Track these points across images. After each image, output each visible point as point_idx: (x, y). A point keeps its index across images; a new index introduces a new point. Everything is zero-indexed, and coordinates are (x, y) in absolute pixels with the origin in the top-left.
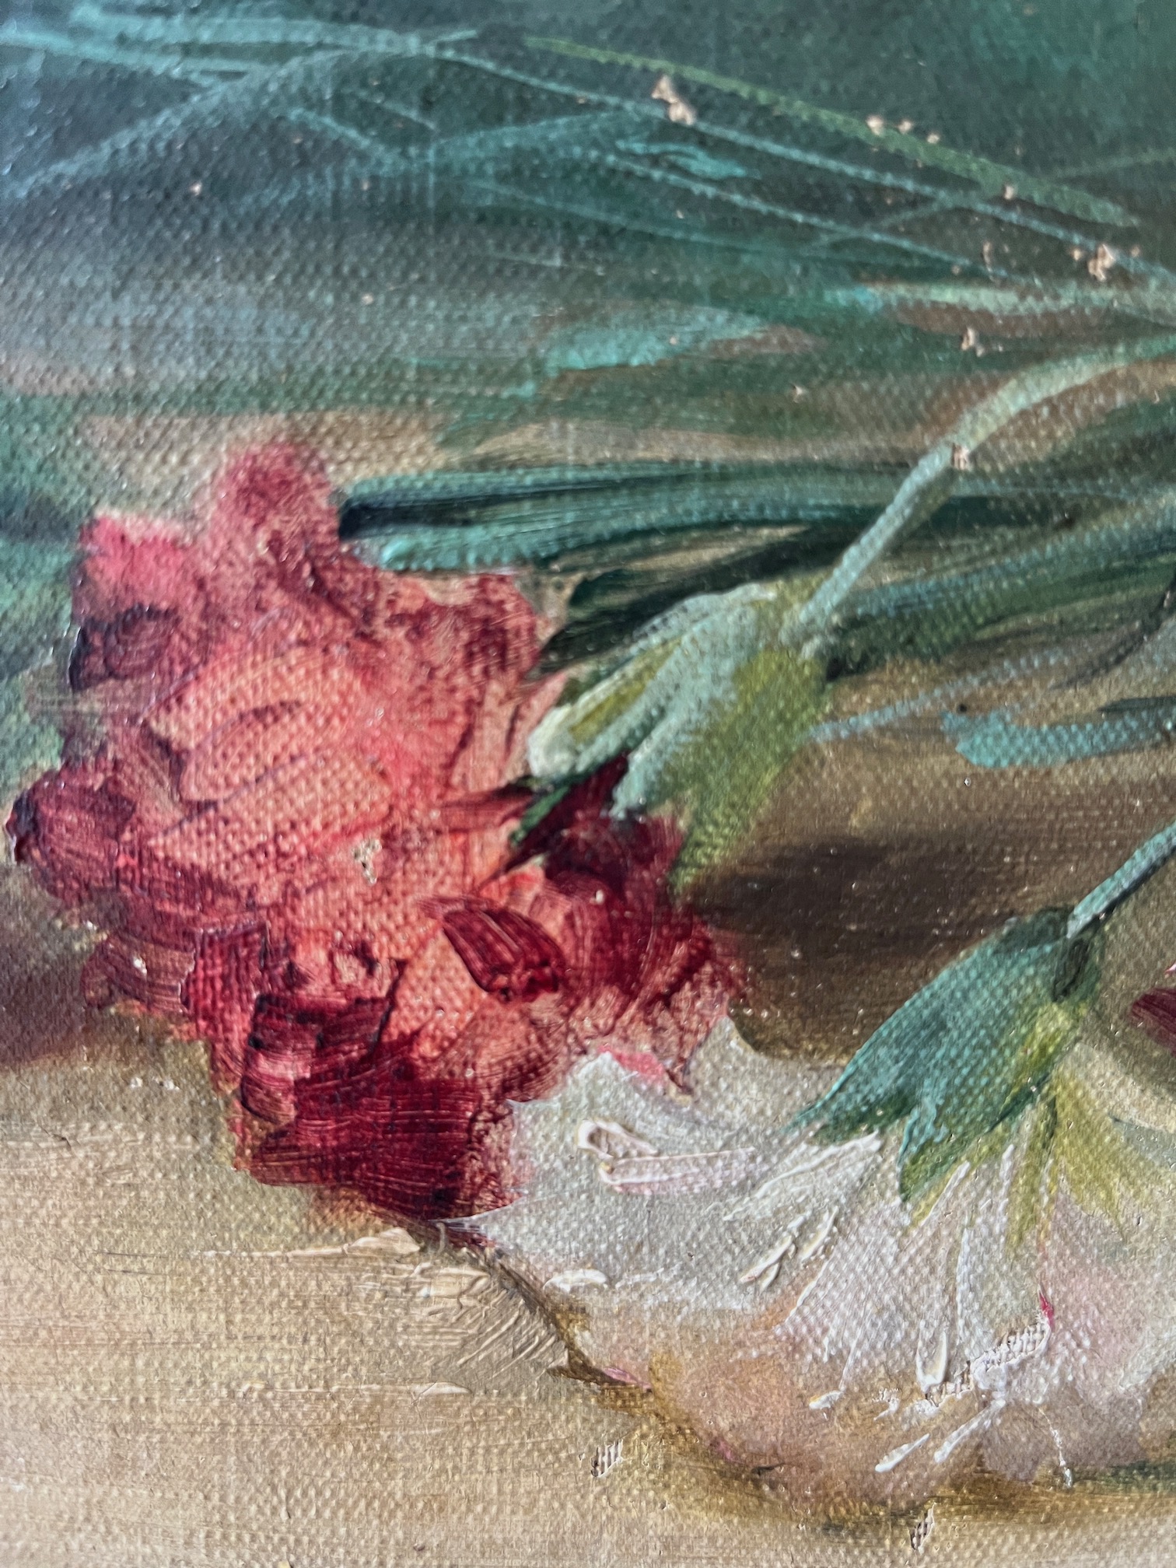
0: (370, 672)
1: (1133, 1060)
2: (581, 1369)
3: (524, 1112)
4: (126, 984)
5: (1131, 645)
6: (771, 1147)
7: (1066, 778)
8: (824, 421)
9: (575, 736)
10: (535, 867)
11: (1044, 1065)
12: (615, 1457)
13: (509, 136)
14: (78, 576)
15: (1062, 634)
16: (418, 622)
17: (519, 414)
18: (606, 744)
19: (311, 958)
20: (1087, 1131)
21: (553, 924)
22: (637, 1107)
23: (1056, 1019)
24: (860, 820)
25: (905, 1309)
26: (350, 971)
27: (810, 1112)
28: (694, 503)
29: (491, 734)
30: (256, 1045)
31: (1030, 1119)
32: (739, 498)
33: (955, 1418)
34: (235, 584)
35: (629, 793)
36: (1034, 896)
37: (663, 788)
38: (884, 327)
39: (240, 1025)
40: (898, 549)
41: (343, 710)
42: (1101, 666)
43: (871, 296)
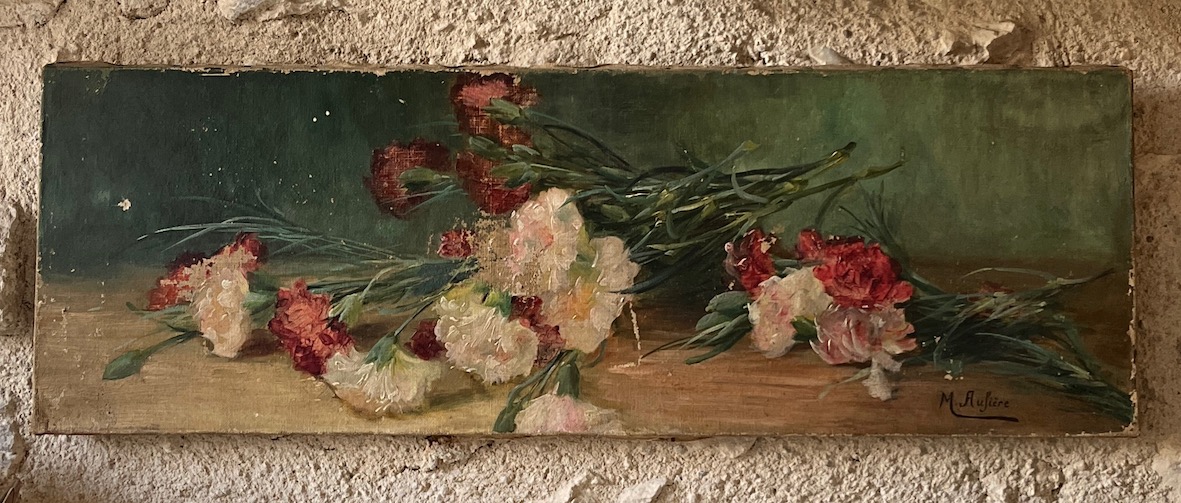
0: (310, 305)
1: (405, 352)
2: (336, 397)
3: (328, 360)
4: (281, 345)
5: (399, 299)
6: (360, 365)
7: (393, 315)
8: (361, 276)
9: (334, 312)
10: (329, 329)
11: (394, 352)
12: (341, 409)
13: (325, 247)
14: (277, 295)
15: (390, 298)
16: (316, 299)
17: (327, 276)
18: (338, 313)
19: (303, 340)
20: (400, 362)
21: (332, 335)
22: (343, 360)
23: (394, 347)
24: (368, 322)
25: (379, 388)
26: (307, 342)
27: (365, 359)
28: (347, 285)
29: (324, 312)
30: (296, 352)
31: (393, 360)
32: (352, 284)
33: (386, 404)
34: (296, 295)
35: (341, 319)
36: (390, 331)
37: (344, 319)
38: (367, 265)
39: (294, 349)
40: (370, 289)
41: (307, 310)
42: (396, 302)
43: (366, 262)
